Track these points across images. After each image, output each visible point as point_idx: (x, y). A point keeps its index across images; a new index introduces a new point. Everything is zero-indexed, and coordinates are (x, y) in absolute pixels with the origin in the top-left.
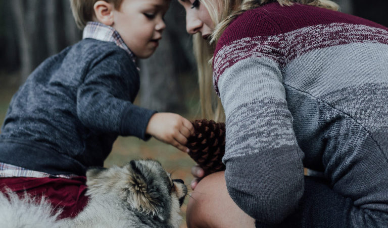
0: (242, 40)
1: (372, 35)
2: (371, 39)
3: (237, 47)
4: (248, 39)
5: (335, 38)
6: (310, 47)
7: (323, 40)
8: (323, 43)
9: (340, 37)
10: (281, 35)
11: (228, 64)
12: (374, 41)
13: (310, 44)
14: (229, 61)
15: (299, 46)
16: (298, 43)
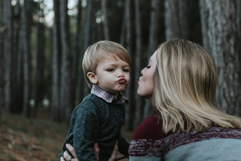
0: (142, 140)
1: (217, 133)
2: (215, 136)
3: (140, 145)
4: (145, 140)
5: (193, 138)
6: (178, 145)
7: (186, 140)
8: (185, 142)
9: (196, 137)
10: (162, 140)
11: (134, 153)
12: (217, 137)
13: (177, 143)
14: (136, 152)
15: (171, 145)
16: (171, 143)
